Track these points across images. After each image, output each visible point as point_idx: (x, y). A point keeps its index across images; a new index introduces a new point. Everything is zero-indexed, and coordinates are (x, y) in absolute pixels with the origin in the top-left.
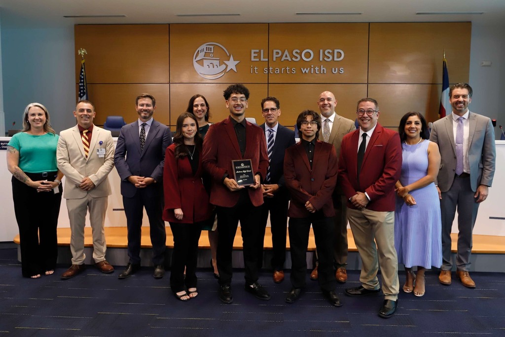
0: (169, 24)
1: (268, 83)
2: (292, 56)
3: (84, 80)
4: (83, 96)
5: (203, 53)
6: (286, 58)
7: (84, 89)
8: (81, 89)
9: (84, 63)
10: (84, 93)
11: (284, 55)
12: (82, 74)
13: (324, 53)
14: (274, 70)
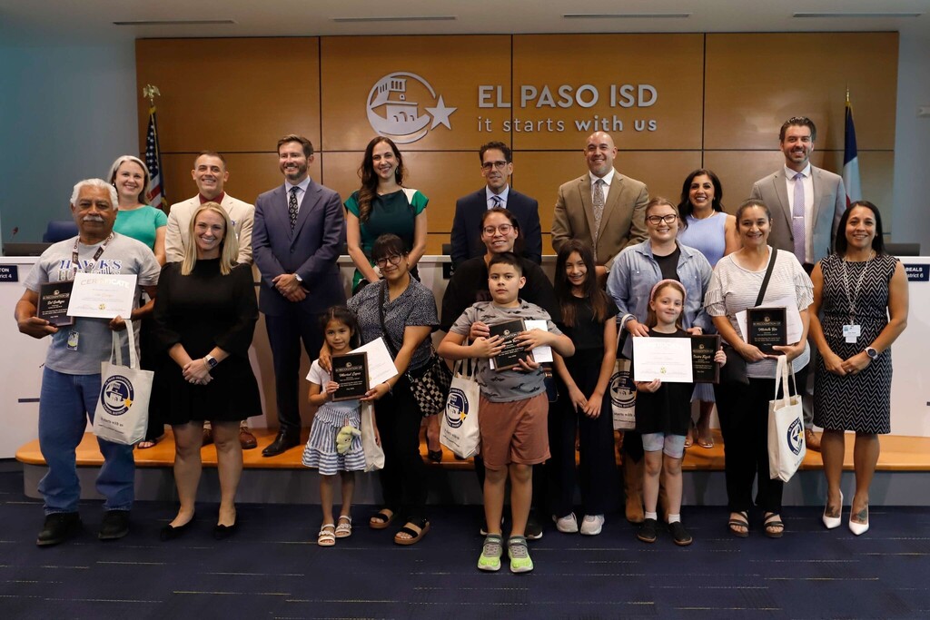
0: (320, 37)
2: (558, 97)
3: (154, 146)
5: (386, 93)
6: (546, 102)
9: (154, 114)
10: (155, 172)
11: (543, 97)
12: (152, 134)
13: (618, 92)
14: (522, 125)
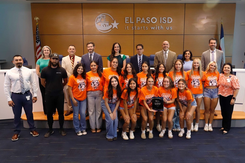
0: (82, 3)
1: (134, 35)
2: (146, 21)
3: (38, 34)
4: (38, 42)
5: (100, 19)
6: (143, 22)
7: (38, 38)
8: (37, 39)
9: (38, 25)
10: (39, 41)
11: (142, 20)
12: (37, 30)
13: (162, 19)
14: (137, 28)
